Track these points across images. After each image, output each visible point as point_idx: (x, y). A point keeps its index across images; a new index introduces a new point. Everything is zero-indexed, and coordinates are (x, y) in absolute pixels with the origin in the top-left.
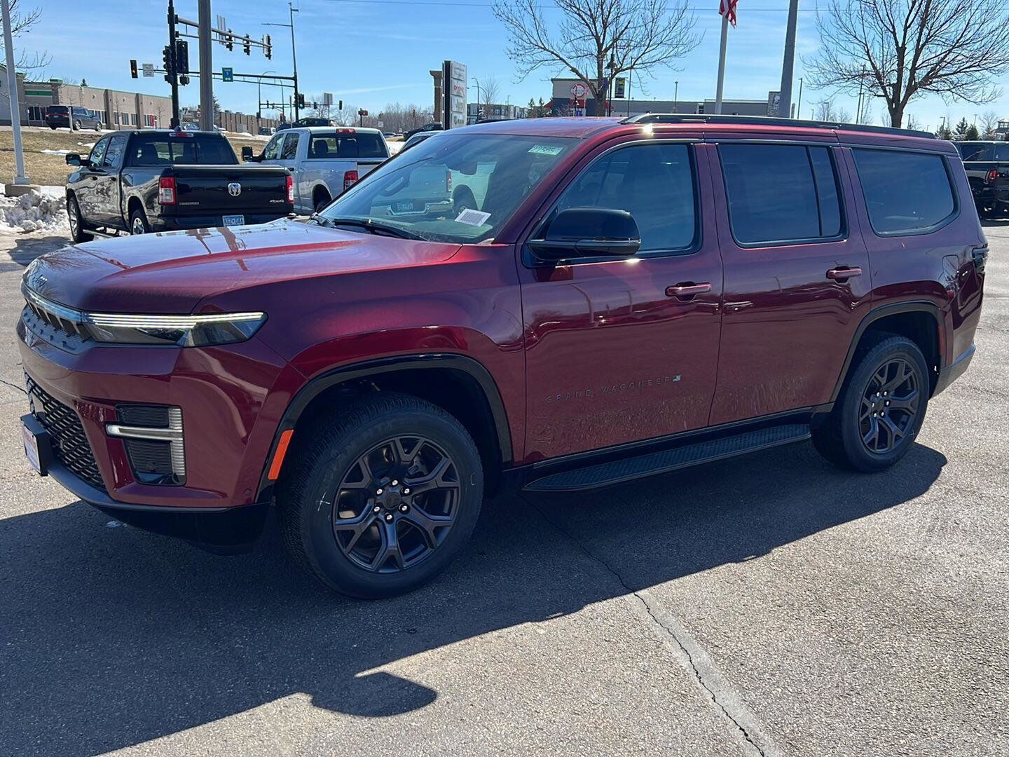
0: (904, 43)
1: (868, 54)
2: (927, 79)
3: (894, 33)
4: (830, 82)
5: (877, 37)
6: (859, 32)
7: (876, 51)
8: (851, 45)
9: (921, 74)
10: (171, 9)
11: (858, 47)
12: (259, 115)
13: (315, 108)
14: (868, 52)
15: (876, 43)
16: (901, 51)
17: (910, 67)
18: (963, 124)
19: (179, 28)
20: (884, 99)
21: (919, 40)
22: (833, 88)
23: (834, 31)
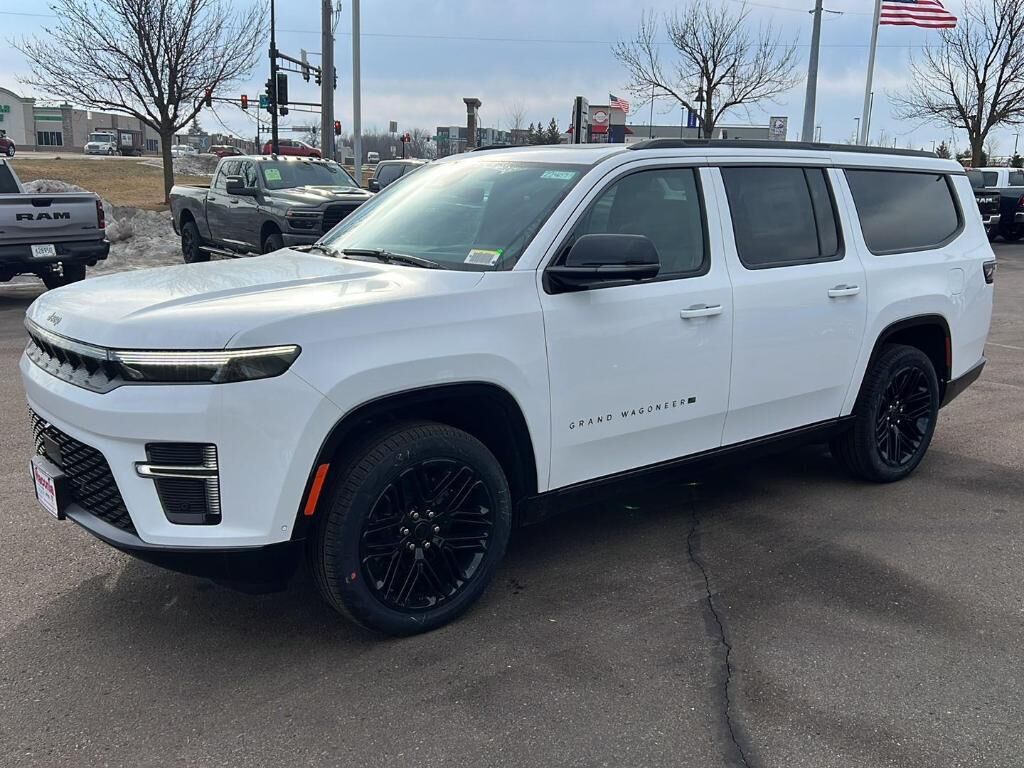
0: (984, 80)
1: (953, 90)
2: (1005, 111)
3: (976, 71)
4: (918, 114)
5: (961, 74)
7: (960, 87)
8: (939, 82)
10: (273, 44)
11: (944, 84)
12: (257, 138)
13: (314, 132)
14: (952, 86)
15: (960, 78)
16: (982, 87)
17: (991, 101)
18: (942, 147)
19: (278, 61)
20: (966, 130)
21: (1000, 78)
22: (919, 120)
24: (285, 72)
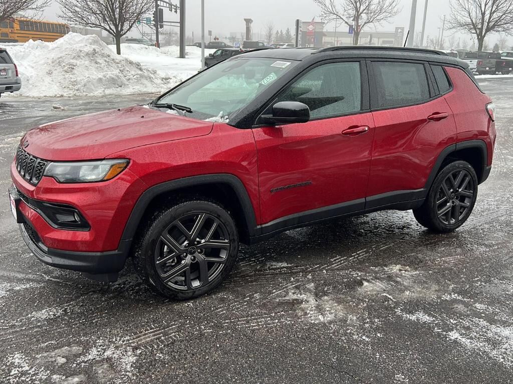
0: (485, 11)
1: (470, 16)
2: (494, 26)
3: (481, 7)
4: (454, 27)
5: (474, 9)
6: (467, 7)
7: (473, 15)
8: (463, 12)
9: (491, 24)
11: (466, 13)
14: (470, 14)
15: (473, 10)
16: (483, 14)
17: (487, 21)
19: (159, 2)
20: (476, 35)
21: (491, 10)
22: (454, 30)
23: (456, 7)
24: (162, 8)
